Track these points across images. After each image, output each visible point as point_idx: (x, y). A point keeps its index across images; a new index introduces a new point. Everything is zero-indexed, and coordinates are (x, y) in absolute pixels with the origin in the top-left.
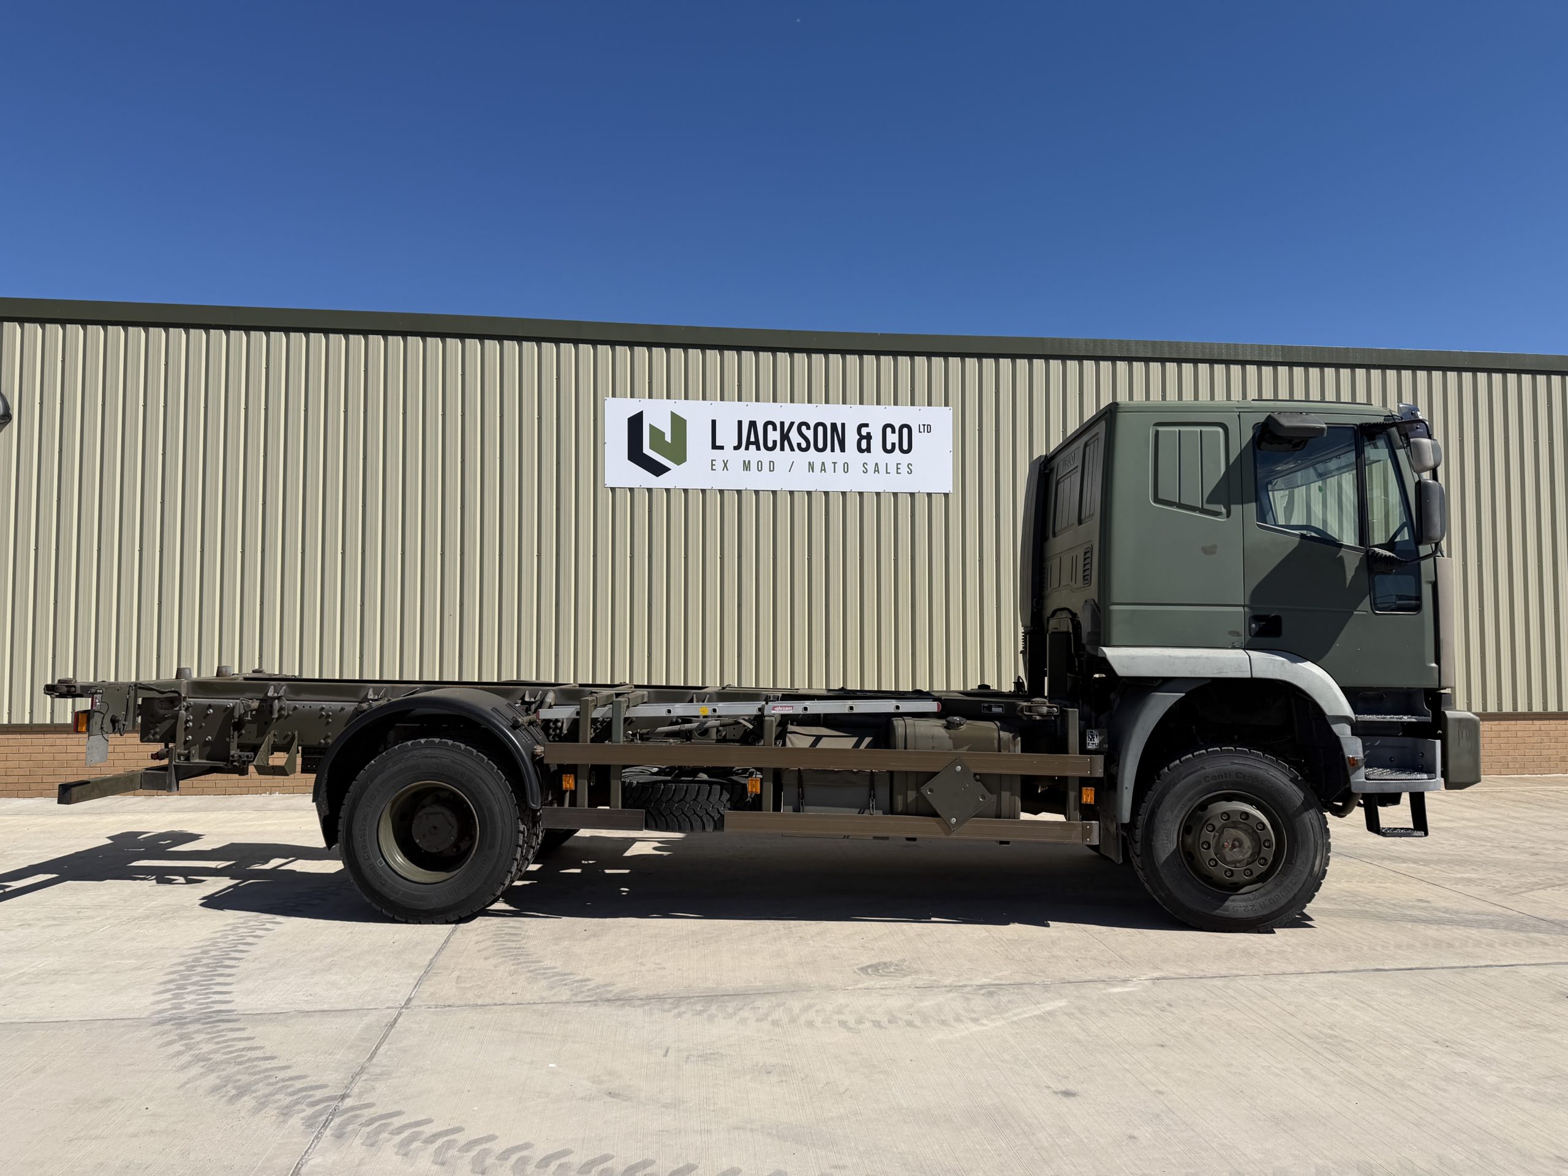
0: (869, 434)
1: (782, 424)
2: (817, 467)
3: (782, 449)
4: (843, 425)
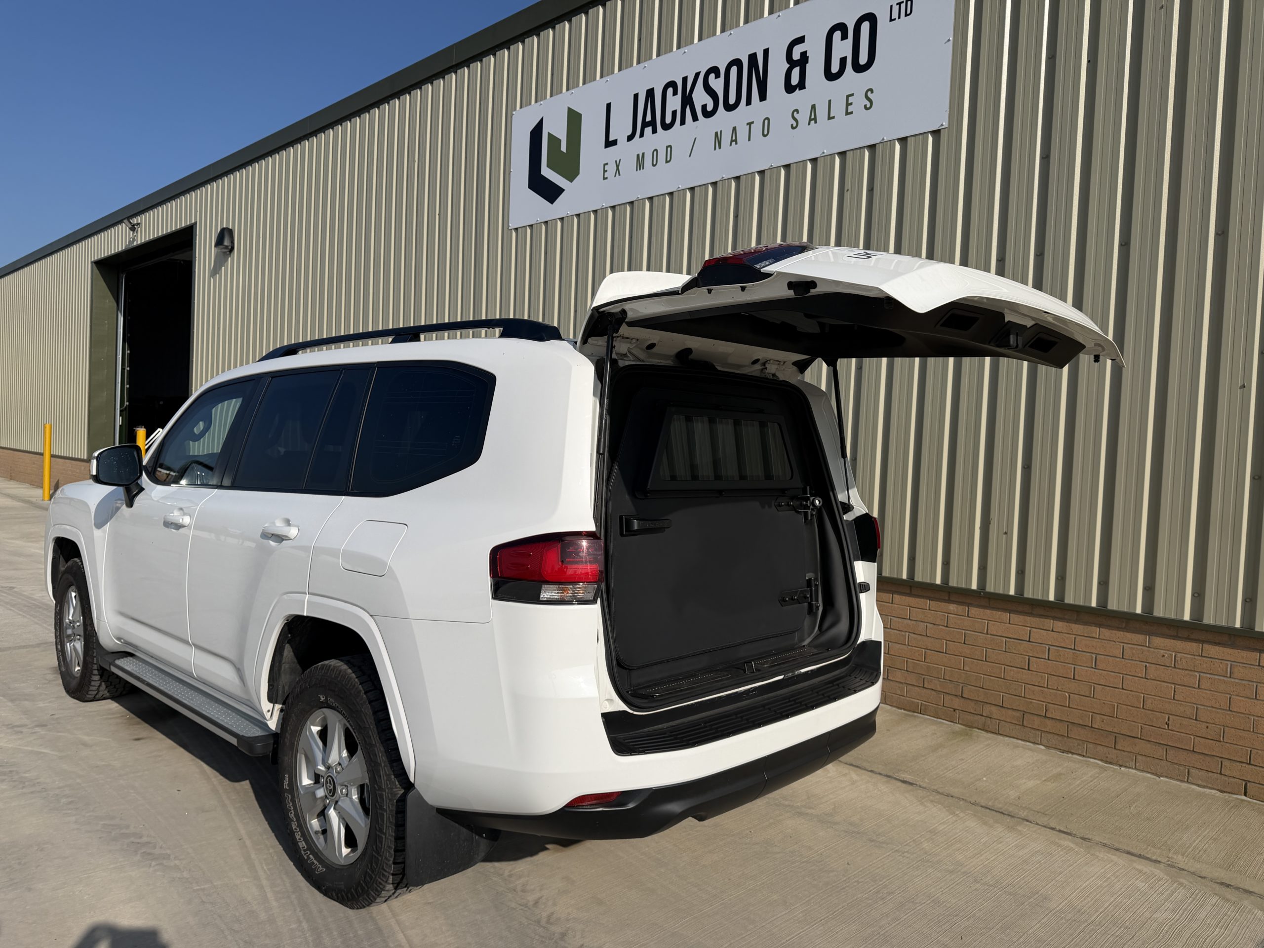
0: (804, 55)
1: (685, 80)
2: (726, 138)
3: (683, 122)
4: (766, 52)
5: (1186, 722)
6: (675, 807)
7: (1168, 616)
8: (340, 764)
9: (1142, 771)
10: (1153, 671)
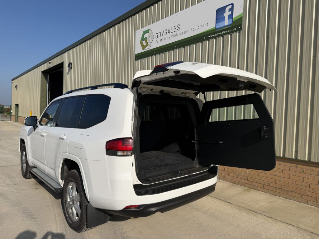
5: (306, 188)
6: (153, 209)
7: (301, 159)
8: (75, 196)
9: (295, 201)
10: (298, 174)
